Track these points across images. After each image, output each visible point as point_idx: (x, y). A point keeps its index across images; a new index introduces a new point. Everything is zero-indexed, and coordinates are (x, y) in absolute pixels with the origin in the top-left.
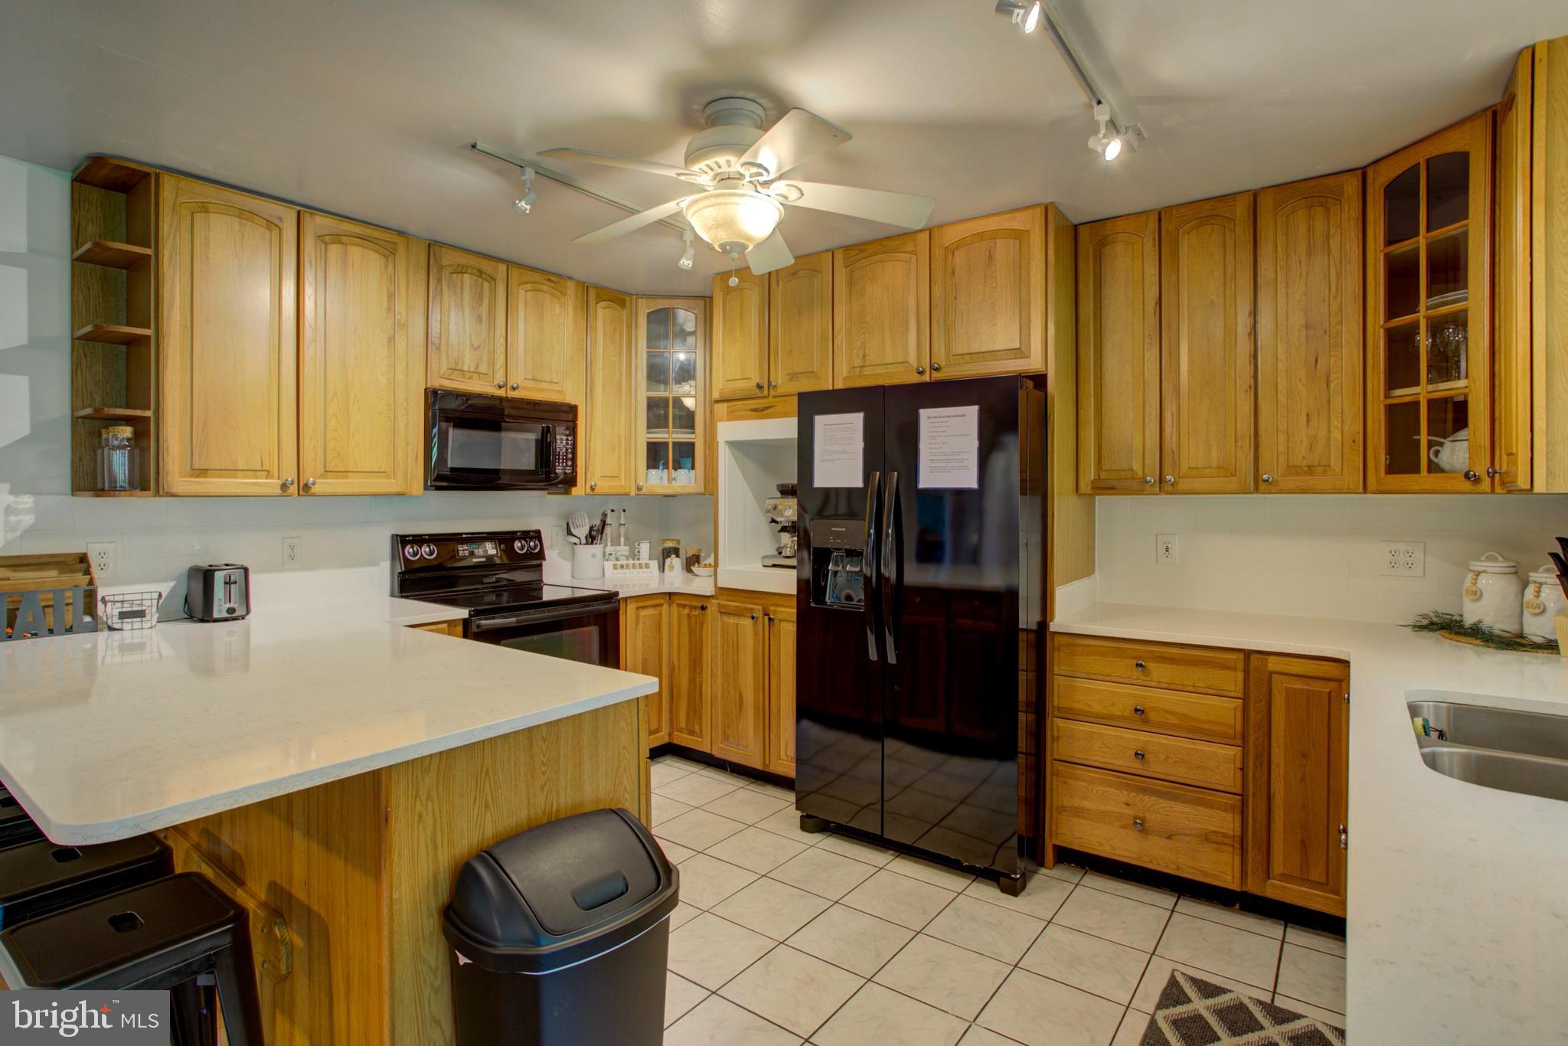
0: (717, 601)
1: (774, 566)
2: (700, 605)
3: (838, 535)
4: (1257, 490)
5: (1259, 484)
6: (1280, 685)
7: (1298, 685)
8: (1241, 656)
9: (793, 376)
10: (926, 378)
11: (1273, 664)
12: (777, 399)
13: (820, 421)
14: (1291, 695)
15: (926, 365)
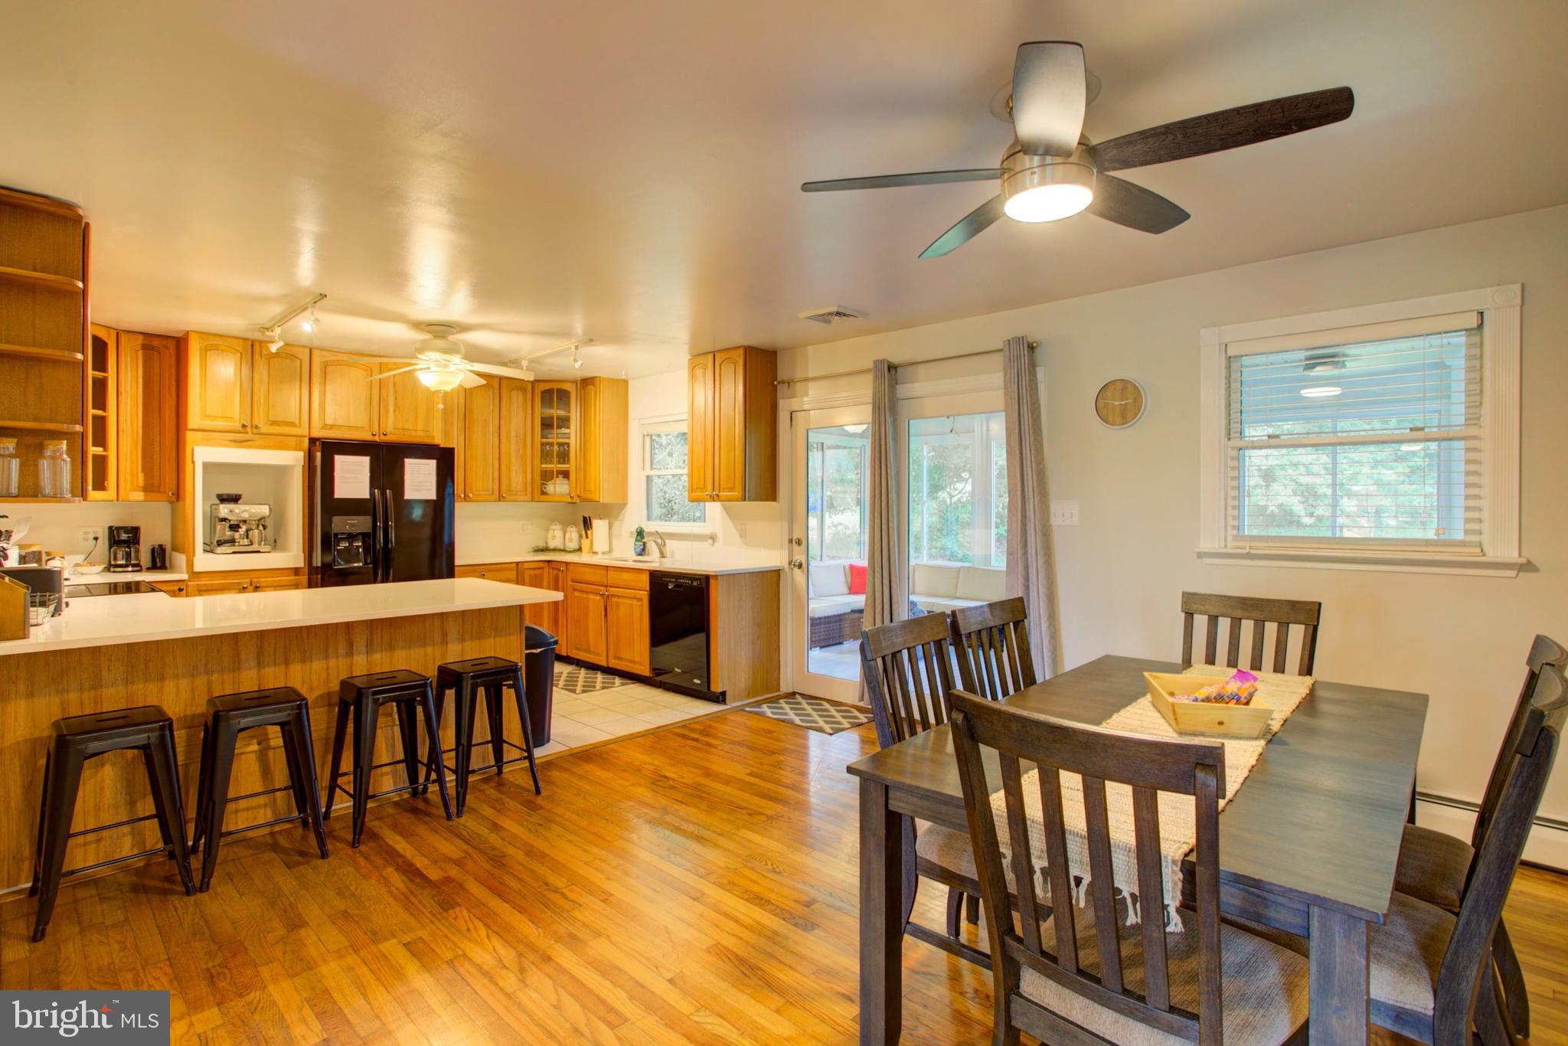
0: (195, 583)
1: (234, 553)
2: (176, 588)
3: (352, 525)
4: (500, 500)
5: (500, 498)
6: (527, 573)
7: (532, 572)
8: (515, 565)
9: (274, 423)
10: (377, 438)
11: (526, 566)
12: (256, 436)
13: (341, 461)
14: (530, 576)
15: (376, 430)
